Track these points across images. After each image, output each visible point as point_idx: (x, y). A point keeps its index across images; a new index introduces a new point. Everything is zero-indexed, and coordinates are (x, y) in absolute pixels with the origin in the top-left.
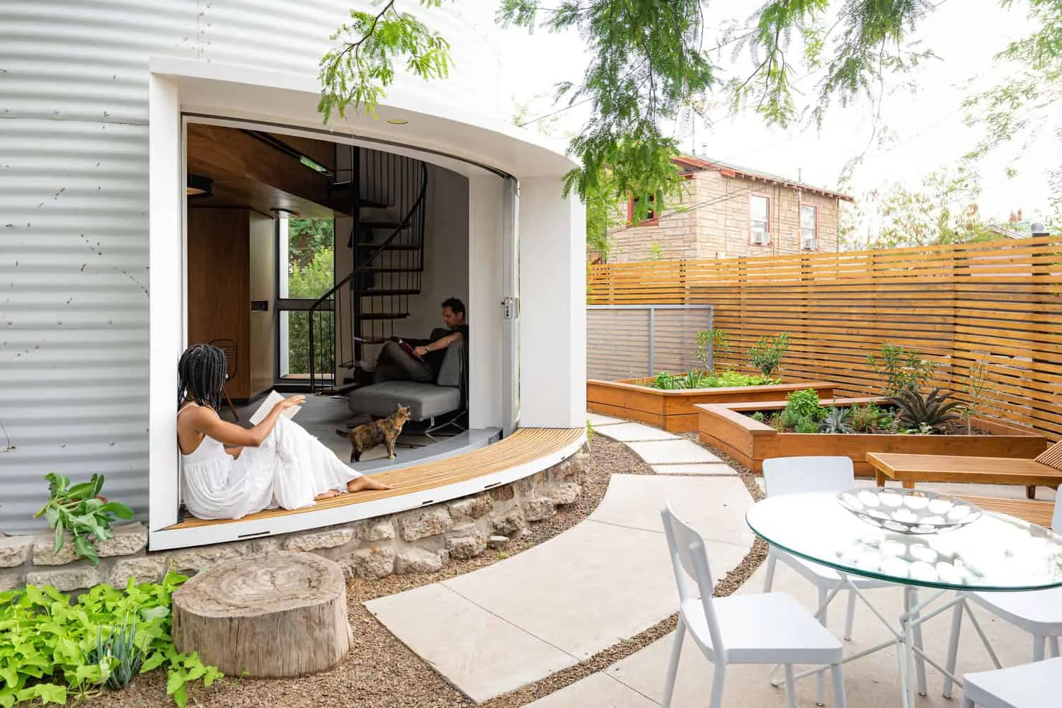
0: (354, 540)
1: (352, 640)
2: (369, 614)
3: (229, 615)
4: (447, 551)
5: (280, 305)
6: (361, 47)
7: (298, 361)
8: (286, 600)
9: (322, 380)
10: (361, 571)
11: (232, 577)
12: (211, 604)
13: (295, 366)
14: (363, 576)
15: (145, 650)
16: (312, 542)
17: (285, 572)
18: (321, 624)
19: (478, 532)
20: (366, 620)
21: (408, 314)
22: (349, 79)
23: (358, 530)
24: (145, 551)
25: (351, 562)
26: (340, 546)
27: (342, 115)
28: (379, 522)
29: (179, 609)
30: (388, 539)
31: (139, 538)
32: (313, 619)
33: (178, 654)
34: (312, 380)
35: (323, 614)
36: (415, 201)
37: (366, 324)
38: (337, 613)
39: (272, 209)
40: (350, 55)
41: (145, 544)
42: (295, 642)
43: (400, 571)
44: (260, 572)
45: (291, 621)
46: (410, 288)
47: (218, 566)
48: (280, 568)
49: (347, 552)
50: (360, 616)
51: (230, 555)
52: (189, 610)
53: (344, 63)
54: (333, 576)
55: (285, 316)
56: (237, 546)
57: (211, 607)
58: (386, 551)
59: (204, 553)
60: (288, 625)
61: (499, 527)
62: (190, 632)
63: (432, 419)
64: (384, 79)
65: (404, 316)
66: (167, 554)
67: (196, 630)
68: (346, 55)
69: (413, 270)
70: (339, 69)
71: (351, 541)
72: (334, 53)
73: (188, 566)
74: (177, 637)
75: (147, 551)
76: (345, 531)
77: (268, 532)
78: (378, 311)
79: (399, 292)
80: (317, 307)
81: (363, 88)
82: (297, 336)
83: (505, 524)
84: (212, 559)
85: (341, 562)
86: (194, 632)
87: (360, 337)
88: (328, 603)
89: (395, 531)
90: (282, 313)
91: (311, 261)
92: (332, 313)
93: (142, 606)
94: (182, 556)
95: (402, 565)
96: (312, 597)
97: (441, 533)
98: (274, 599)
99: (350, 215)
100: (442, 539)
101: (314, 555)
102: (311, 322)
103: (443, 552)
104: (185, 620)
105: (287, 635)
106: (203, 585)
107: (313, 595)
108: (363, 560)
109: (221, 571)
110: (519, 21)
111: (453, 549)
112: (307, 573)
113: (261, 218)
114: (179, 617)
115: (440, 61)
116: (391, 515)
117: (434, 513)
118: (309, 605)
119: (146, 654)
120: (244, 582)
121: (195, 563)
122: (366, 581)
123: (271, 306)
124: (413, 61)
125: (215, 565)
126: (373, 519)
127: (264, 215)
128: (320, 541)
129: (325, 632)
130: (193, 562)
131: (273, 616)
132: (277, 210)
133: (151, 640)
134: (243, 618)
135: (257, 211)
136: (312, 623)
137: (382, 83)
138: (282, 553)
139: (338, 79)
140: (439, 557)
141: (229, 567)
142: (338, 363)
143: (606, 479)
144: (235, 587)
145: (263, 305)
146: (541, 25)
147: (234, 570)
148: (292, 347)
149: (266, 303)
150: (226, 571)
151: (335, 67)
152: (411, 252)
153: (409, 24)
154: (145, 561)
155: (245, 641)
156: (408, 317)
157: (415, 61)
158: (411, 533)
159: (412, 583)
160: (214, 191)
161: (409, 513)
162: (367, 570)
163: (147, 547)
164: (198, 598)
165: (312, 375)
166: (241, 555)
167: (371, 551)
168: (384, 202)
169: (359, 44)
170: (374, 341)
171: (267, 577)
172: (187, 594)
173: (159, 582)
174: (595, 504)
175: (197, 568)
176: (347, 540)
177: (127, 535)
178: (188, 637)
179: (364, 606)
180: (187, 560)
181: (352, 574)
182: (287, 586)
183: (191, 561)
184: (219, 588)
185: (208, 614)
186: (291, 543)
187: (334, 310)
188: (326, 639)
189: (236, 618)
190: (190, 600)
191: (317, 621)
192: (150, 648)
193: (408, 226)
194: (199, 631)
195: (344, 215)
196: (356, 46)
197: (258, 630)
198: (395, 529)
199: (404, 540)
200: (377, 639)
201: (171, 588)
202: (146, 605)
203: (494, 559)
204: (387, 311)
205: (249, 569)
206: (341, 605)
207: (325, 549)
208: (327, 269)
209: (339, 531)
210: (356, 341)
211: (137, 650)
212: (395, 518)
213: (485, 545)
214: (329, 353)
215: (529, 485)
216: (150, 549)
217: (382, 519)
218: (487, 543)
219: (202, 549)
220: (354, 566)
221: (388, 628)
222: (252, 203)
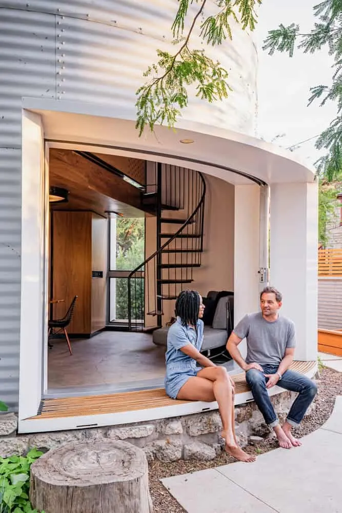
0: (155, 433)
1: (152, 509)
2: (164, 489)
3: (67, 484)
4: (219, 445)
5: (111, 274)
6: (164, 81)
7: (121, 311)
8: (106, 475)
9: (136, 323)
10: (159, 455)
11: (71, 455)
12: (55, 475)
13: (119, 314)
14: (160, 459)
15: (10, 505)
16: (125, 433)
17: (107, 454)
18: (130, 495)
19: (241, 432)
20: (162, 493)
21: (193, 280)
22: (156, 104)
23: (158, 426)
24: (16, 433)
25: (152, 449)
26: (145, 437)
27: (152, 130)
28: (172, 421)
29: (34, 477)
30: (178, 434)
31: (12, 424)
32: (125, 491)
33: (33, 509)
34: (130, 323)
35: (132, 488)
36: (198, 205)
37: (165, 287)
38: (142, 486)
39: (106, 212)
40: (157, 86)
41: (16, 428)
42: (112, 507)
43: (186, 457)
44: (90, 453)
45: (110, 492)
46: (194, 263)
47: (63, 446)
48: (104, 451)
49: (150, 442)
50: (157, 489)
51: (71, 439)
52: (41, 478)
53: (153, 92)
54: (139, 460)
55: (113, 281)
56: (75, 433)
57: (55, 477)
58: (176, 442)
59: (54, 436)
60: (107, 495)
61: (256, 430)
62: (41, 494)
63: (209, 351)
64: (180, 103)
65: (189, 281)
66: (29, 436)
67: (45, 493)
68: (154, 87)
69: (196, 251)
70: (149, 97)
71: (152, 434)
72: (146, 86)
73: (43, 445)
74: (32, 496)
75: (17, 434)
76: (148, 427)
77: (96, 424)
78: (173, 278)
79: (187, 266)
80: (133, 276)
81: (166, 110)
82: (122, 295)
83: (260, 428)
84: (59, 441)
85: (146, 449)
86: (43, 494)
87: (160, 295)
88: (135, 480)
89: (183, 429)
90: (112, 279)
91: (130, 247)
92: (143, 279)
93: (11, 472)
94: (39, 438)
95: (187, 453)
96: (124, 474)
97: (215, 432)
98: (99, 474)
99: (155, 215)
100: (216, 436)
101: (126, 443)
102: (129, 286)
103: (216, 445)
104: (38, 485)
105: (107, 501)
106: (51, 460)
107: (125, 473)
108: (161, 448)
109: (64, 450)
110: (281, 48)
111: (224, 444)
112: (122, 455)
113: (98, 218)
114: (34, 483)
115: (221, 88)
116: (181, 416)
117: (210, 417)
118: (122, 481)
119: (11, 508)
120: (79, 460)
121: (48, 444)
122: (163, 463)
123: (105, 275)
124: (201, 88)
125: (60, 446)
126: (168, 419)
127: (101, 216)
128: (132, 432)
129: (133, 501)
130: (46, 442)
131: (97, 486)
132: (109, 212)
133: (14, 498)
134: (76, 487)
135: (96, 213)
136: (124, 494)
137: (179, 106)
138: (105, 440)
139: (149, 104)
140: (214, 449)
141: (70, 448)
142: (147, 312)
143: (332, 399)
144: (72, 463)
145: (100, 274)
146: (299, 47)
147: (73, 450)
148: (118, 302)
149: (101, 273)
150: (68, 450)
151: (147, 96)
152: (194, 239)
153: (199, 59)
154: (15, 440)
155: (77, 504)
156: (192, 282)
157: (203, 88)
158: (194, 430)
159: (195, 467)
160: (69, 198)
161: (194, 416)
162: (163, 455)
163: (17, 430)
164: (47, 469)
165: (130, 321)
166: (78, 439)
167: (167, 442)
168: (178, 206)
169: (163, 78)
170: (170, 298)
171: (94, 457)
172: (40, 466)
173: (24, 455)
174: (325, 417)
175: (49, 447)
176: (150, 433)
177: (4, 421)
178: (39, 498)
179: (161, 482)
180: (42, 441)
181: (153, 458)
182: (107, 464)
183: (45, 442)
184: (62, 464)
185: (52, 482)
186: (112, 433)
187: (145, 278)
188: (133, 505)
189: (72, 487)
190: (42, 471)
191: (128, 493)
192: (14, 503)
193: (193, 222)
194: (46, 494)
195: (151, 215)
196: (161, 80)
197: (86, 496)
198: (183, 427)
199: (190, 436)
200: (170, 508)
201: (31, 460)
202: (15, 471)
203: (253, 453)
204: (178, 278)
205: (83, 450)
206: (145, 482)
207: (135, 438)
208: (140, 252)
209: (144, 426)
210: (158, 297)
211: (5, 505)
212: (183, 419)
213: (247, 443)
214: (141, 307)
215: (278, 400)
216: (19, 432)
217: (174, 419)
218: (248, 441)
219: (52, 434)
220: (155, 452)
221: (177, 500)
222: (93, 207)
